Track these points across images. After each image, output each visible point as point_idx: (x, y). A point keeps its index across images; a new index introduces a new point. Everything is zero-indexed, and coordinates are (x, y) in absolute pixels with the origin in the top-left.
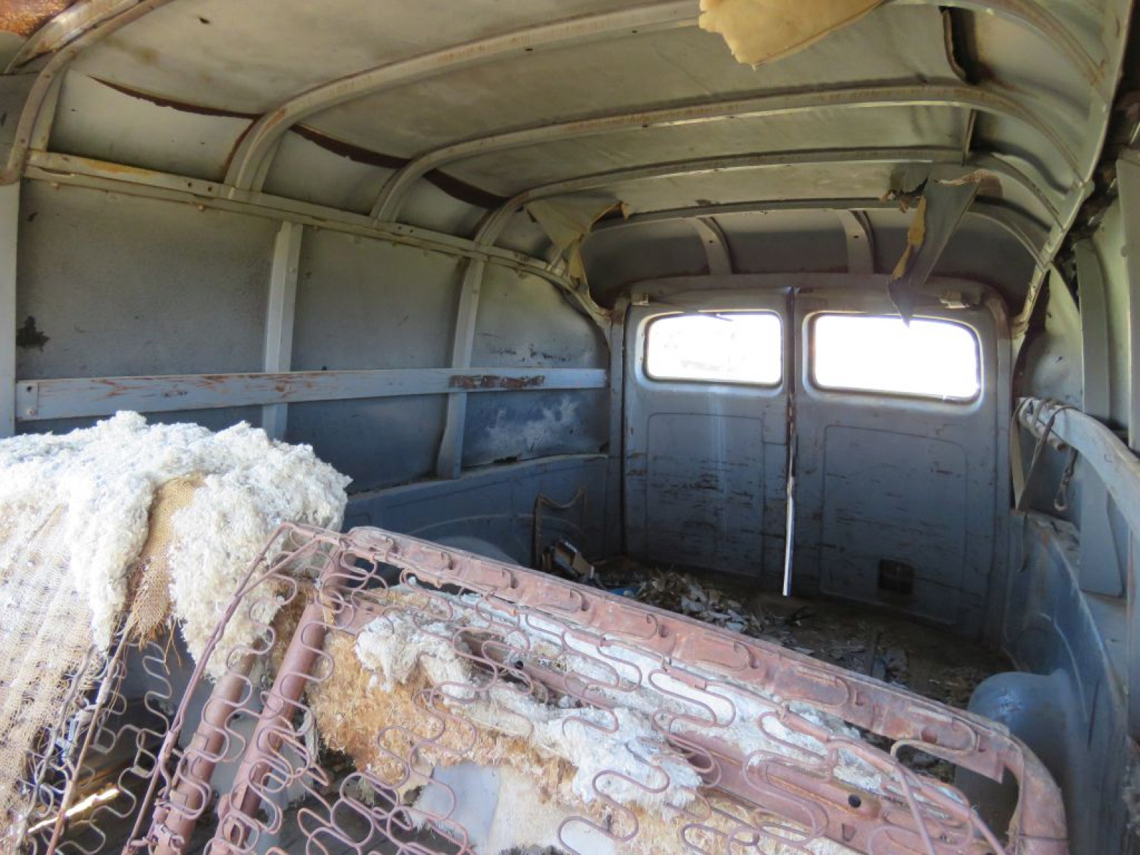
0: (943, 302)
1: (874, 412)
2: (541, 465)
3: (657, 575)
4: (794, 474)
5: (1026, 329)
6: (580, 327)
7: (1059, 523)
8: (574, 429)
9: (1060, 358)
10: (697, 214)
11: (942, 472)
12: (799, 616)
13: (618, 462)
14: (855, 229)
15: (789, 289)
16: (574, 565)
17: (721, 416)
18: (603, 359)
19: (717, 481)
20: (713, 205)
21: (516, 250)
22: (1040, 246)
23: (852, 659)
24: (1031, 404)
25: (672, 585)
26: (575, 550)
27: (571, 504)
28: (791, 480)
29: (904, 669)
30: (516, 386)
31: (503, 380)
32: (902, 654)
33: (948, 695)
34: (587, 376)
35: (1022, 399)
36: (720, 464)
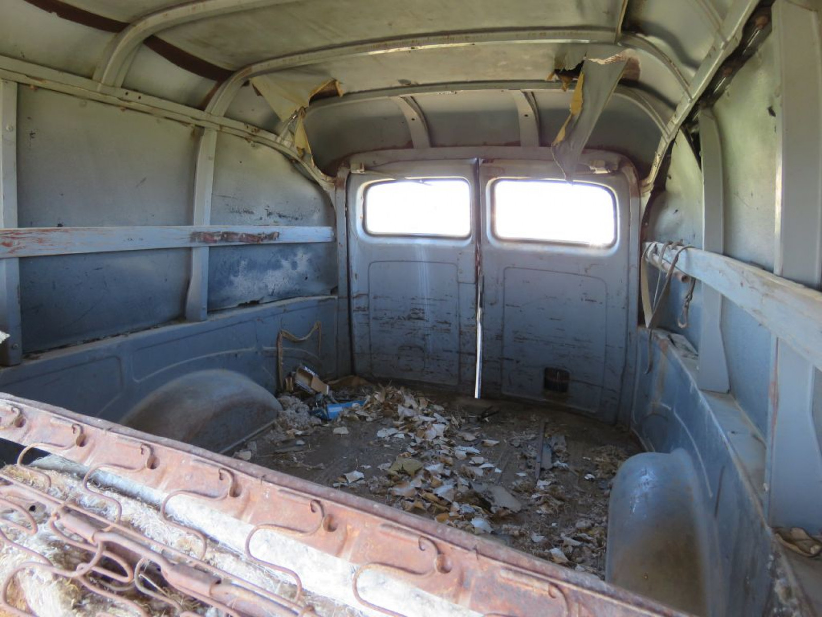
0: (592, 168)
1: (539, 256)
2: (281, 306)
3: (379, 389)
4: (481, 306)
5: (652, 189)
6: (310, 192)
7: (674, 336)
8: (308, 276)
9: (677, 211)
10: (402, 93)
11: (589, 300)
12: (487, 414)
13: (346, 301)
14: (525, 109)
15: (476, 159)
16: (312, 387)
17: (425, 262)
18: (330, 218)
19: (423, 313)
20: (413, 86)
21: (247, 123)
22: (666, 120)
23: (528, 446)
24: (656, 246)
25: (390, 396)
26: (313, 374)
27: (308, 336)
28: (479, 310)
29: (565, 450)
30: (255, 241)
31: (242, 236)
32: (562, 439)
33: (597, 469)
34: (318, 233)
35: (648, 244)
36: (426, 300)
